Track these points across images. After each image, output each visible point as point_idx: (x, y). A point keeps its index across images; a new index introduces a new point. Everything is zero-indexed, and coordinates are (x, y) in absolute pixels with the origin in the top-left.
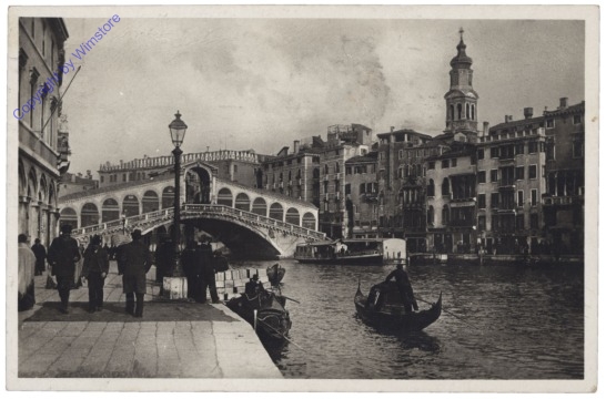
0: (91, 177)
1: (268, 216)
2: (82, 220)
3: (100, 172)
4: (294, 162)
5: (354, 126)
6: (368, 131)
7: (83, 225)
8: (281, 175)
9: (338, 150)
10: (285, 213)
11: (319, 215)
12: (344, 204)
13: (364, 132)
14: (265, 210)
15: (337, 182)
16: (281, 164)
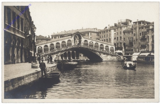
0: (49, 38)
1: (99, 48)
2: (44, 50)
3: (52, 36)
4: (108, 31)
5: (127, 20)
6: (131, 21)
7: (44, 52)
8: (105, 35)
9: (121, 28)
10: (104, 47)
11: (115, 48)
12: (123, 44)
13: (130, 22)
14: (98, 46)
15: (121, 37)
16: (105, 32)
